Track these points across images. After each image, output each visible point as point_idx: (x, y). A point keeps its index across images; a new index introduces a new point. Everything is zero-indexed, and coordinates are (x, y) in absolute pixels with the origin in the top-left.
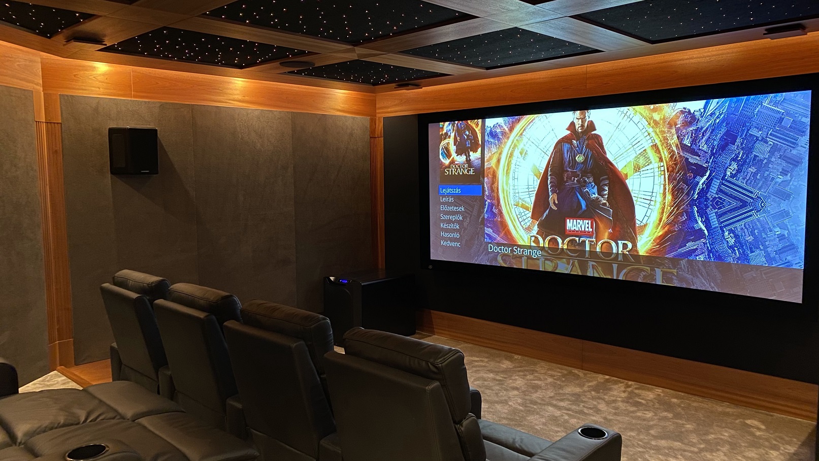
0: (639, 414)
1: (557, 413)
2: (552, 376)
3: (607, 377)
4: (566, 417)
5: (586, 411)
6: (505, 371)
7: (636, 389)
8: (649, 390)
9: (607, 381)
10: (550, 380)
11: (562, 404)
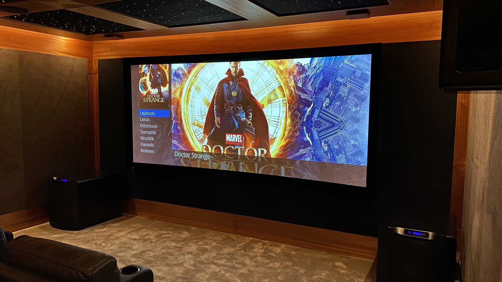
0: (271, 265)
1: (218, 269)
2: (215, 241)
3: (252, 238)
4: (223, 272)
5: (237, 266)
6: (184, 240)
7: (270, 246)
8: (277, 246)
9: (252, 241)
10: (214, 244)
11: (221, 262)
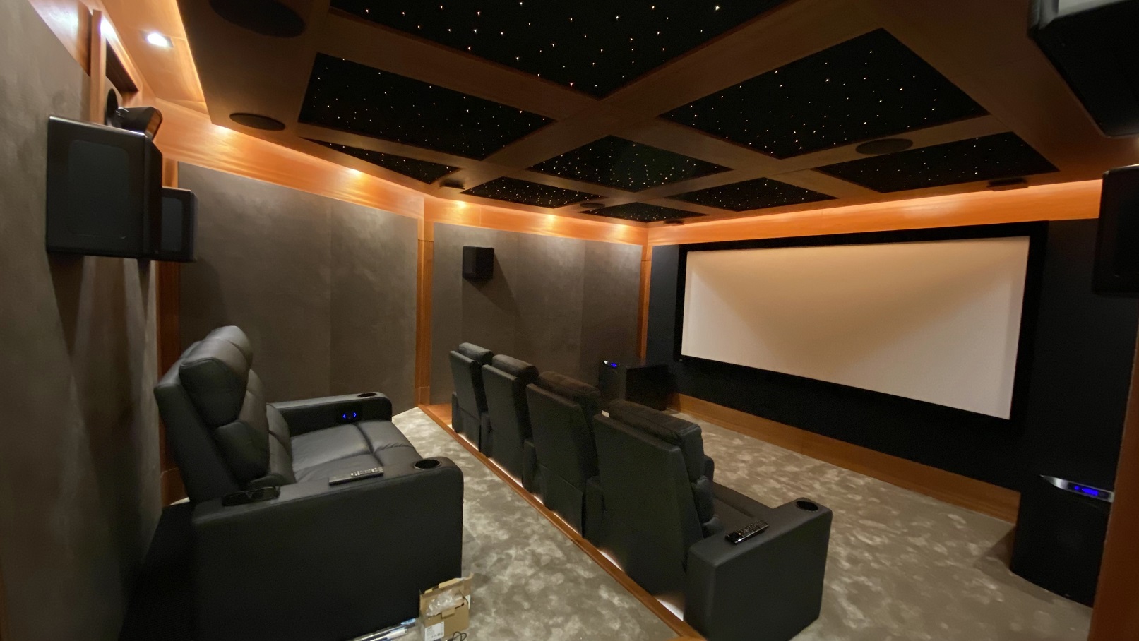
0: (850, 496)
1: (778, 486)
2: (775, 456)
3: (823, 462)
4: (785, 490)
5: (802, 487)
6: (737, 447)
7: (849, 475)
8: (860, 478)
9: (823, 465)
10: (773, 458)
11: (782, 479)
